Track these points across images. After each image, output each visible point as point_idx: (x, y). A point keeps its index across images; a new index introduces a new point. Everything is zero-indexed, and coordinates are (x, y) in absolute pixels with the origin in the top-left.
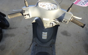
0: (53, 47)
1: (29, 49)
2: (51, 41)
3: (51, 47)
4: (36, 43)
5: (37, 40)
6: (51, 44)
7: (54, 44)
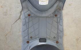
0: (58, 16)
1: (20, 18)
2: (56, 5)
3: (56, 16)
4: (29, 10)
5: (30, 5)
6: (55, 12)
7: (60, 10)
